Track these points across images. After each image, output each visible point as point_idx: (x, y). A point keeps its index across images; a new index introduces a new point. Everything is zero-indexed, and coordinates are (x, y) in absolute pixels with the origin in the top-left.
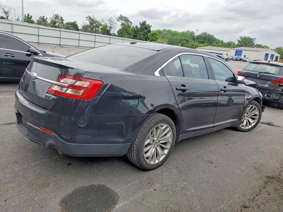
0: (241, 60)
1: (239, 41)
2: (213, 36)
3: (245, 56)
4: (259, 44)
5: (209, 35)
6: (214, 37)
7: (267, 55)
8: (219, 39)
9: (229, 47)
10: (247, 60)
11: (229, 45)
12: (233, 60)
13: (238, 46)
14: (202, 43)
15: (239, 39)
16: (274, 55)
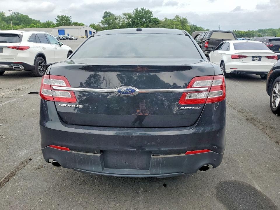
0: (67, 38)
1: (57, 20)
2: (27, 16)
3: (68, 35)
4: (76, 22)
5: (22, 15)
6: (29, 17)
7: (86, 31)
8: (35, 19)
9: (49, 27)
10: (73, 38)
11: (48, 25)
12: (60, 39)
13: (58, 25)
14: (18, 24)
15: (57, 18)
16: (91, 31)
